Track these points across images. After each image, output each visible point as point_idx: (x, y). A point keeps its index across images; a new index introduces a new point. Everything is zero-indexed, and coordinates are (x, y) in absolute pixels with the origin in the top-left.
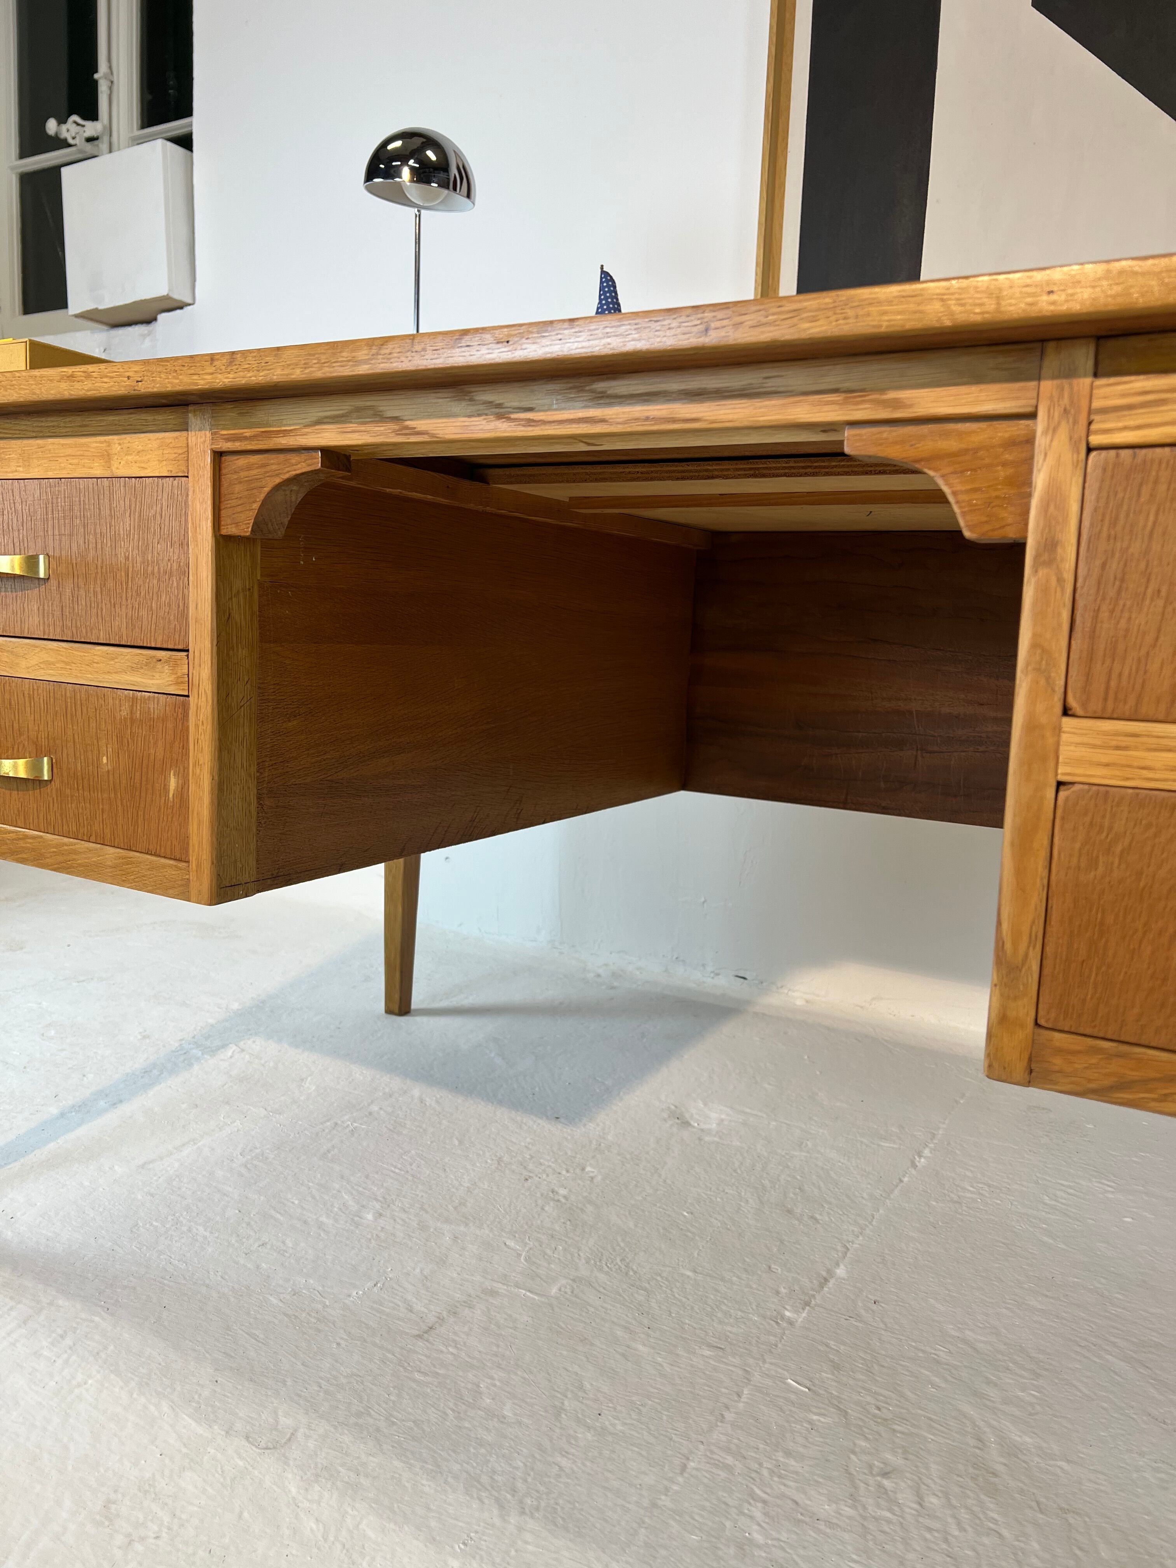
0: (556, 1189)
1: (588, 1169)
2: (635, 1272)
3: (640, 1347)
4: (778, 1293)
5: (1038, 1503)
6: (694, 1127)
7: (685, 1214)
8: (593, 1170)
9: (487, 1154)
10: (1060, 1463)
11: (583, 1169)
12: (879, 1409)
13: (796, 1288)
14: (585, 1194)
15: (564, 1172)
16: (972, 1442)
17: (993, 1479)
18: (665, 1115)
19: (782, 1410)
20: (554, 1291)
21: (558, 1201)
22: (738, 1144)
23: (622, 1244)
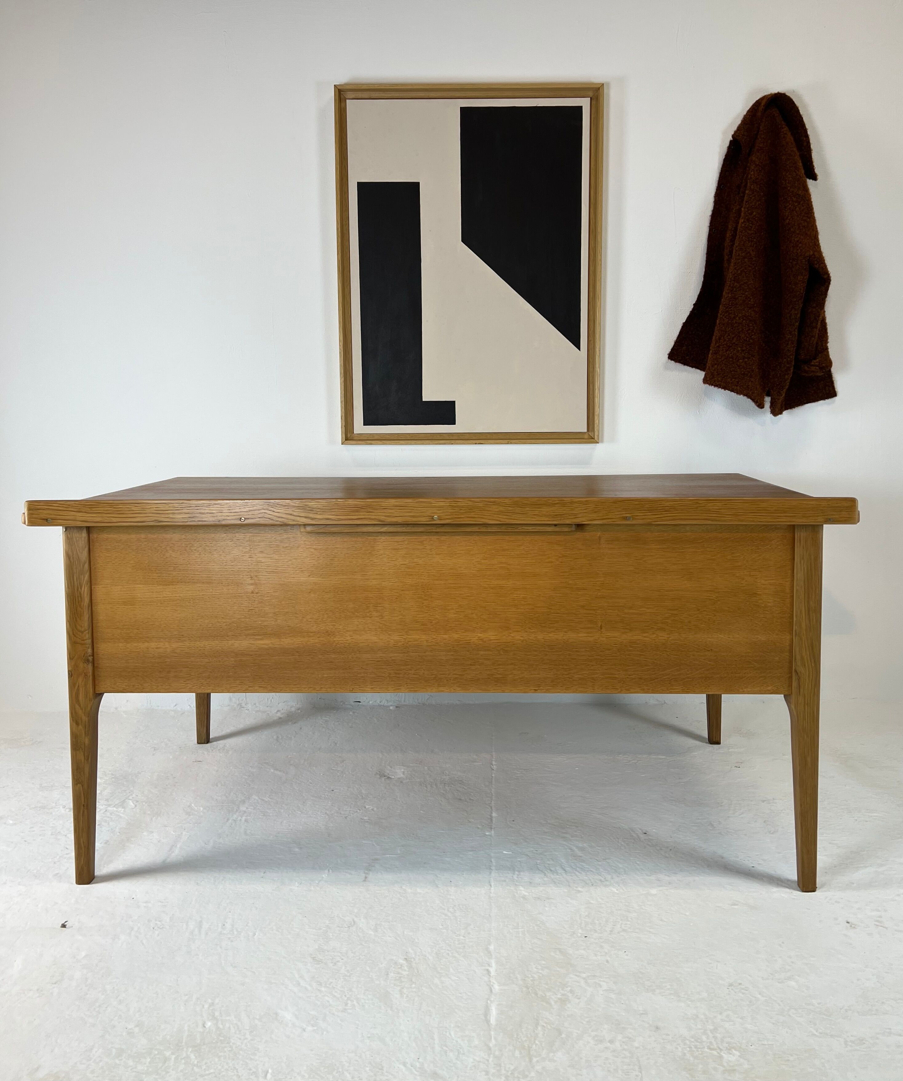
0: (362, 818)
1: (367, 807)
2: (422, 837)
3: (447, 859)
4: (478, 828)
5: (597, 860)
6: (393, 778)
7: (422, 812)
8: (369, 807)
9: (319, 813)
10: (597, 848)
11: (365, 808)
12: (537, 851)
13: (483, 824)
14: (376, 816)
15: (358, 811)
16: (569, 851)
17: (581, 858)
18: (378, 776)
19: (508, 861)
20: (399, 852)
21: (368, 822)
22: (419, 780)
23: (408, 829)
